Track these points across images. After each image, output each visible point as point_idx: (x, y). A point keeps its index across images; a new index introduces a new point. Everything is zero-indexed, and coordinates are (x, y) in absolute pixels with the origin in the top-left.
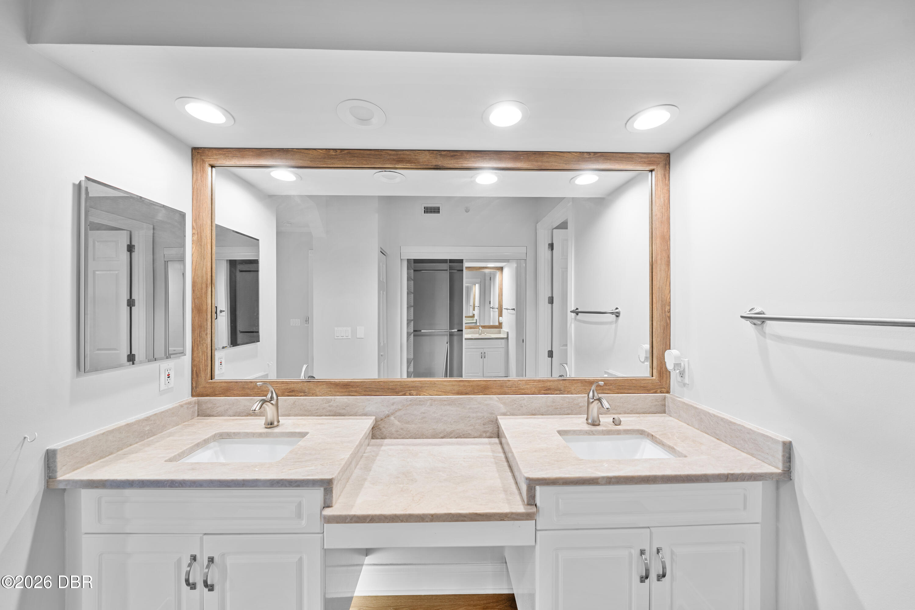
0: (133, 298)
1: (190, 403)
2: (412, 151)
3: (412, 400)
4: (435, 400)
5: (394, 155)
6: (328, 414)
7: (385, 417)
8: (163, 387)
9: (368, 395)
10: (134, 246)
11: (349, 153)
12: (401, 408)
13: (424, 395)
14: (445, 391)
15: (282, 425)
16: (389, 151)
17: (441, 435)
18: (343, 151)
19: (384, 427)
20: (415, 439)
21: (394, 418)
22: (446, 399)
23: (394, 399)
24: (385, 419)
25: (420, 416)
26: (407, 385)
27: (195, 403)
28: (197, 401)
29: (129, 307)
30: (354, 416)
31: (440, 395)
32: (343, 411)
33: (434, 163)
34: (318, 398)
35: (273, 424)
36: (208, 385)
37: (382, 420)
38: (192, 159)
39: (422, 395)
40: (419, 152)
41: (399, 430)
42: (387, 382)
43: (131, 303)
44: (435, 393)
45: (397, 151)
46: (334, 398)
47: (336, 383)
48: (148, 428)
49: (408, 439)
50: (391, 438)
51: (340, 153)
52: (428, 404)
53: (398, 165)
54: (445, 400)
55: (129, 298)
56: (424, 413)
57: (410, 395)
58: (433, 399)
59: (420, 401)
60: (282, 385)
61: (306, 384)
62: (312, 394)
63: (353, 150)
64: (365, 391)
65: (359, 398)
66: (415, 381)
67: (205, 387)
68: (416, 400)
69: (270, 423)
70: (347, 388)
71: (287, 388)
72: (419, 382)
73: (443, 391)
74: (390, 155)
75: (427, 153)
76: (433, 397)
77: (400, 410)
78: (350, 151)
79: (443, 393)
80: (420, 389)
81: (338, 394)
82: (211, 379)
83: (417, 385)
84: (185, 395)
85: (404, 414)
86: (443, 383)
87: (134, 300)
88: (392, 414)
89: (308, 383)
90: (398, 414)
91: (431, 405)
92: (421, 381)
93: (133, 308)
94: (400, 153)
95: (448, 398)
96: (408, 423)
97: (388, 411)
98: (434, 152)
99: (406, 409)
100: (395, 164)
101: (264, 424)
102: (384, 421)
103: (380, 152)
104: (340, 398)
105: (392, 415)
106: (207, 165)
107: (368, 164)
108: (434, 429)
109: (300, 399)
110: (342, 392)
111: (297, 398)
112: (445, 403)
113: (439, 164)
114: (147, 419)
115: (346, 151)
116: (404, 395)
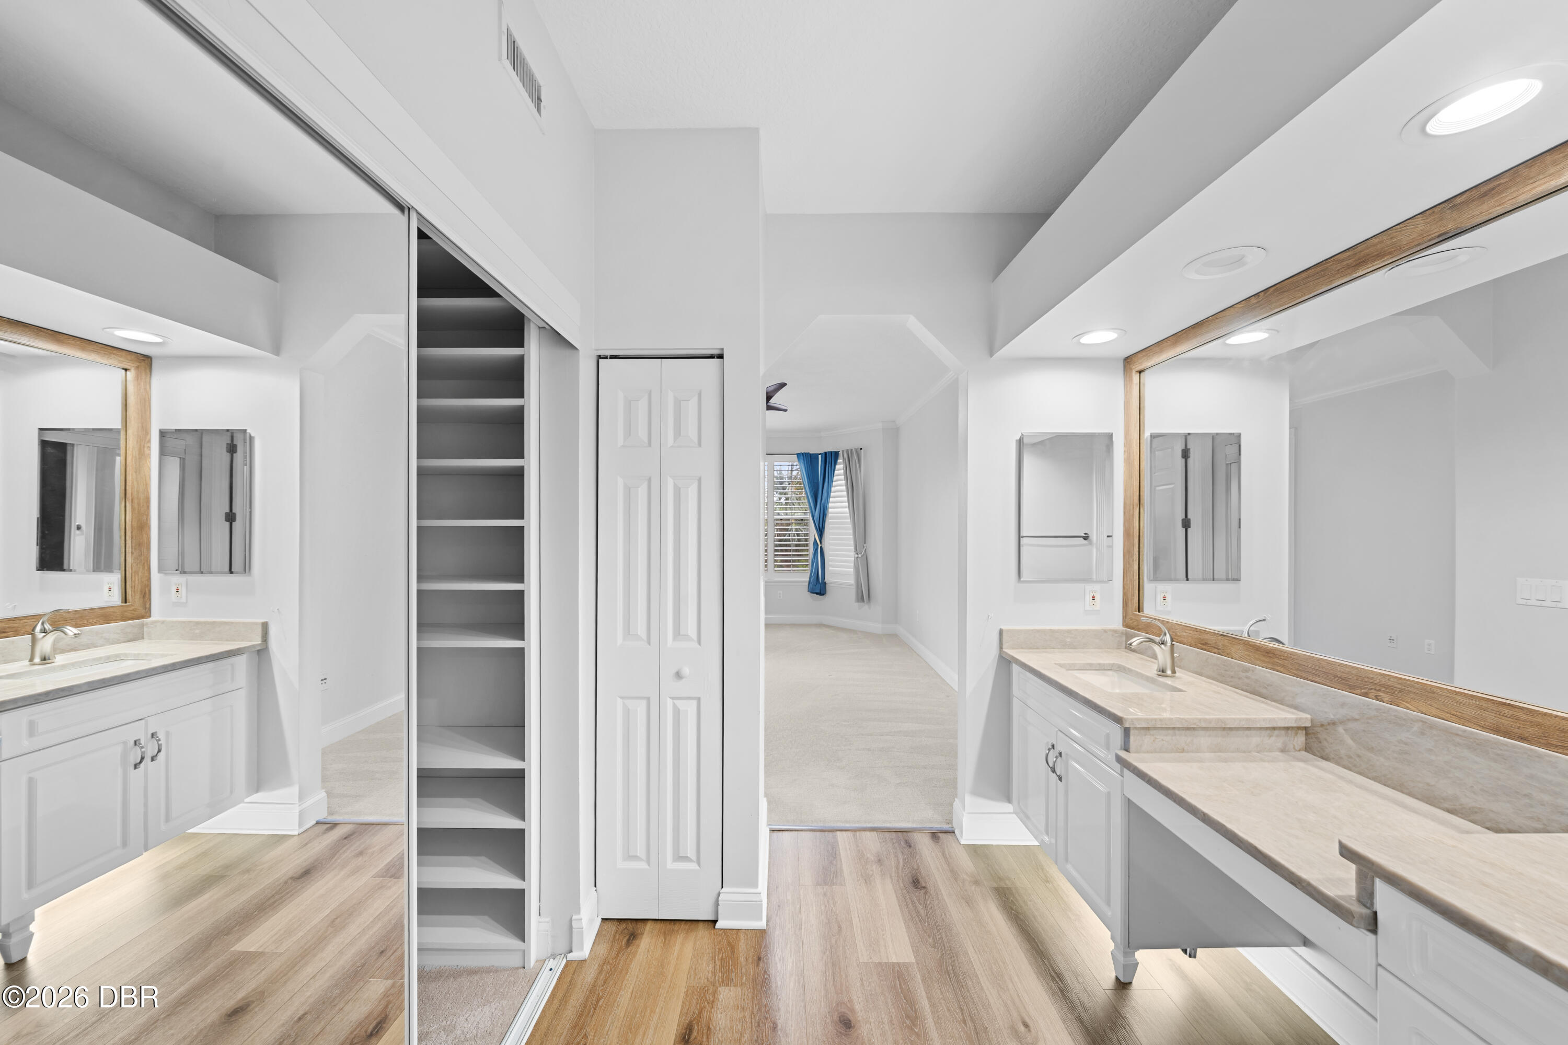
0: (1189, 517)
1: (1115, 631)
2: (1385, 232)
3: (1380, 709)
4: (1432, 726)
5: (1349, 258)
6: (1245, 687)
7: (1329, 724)
8: (1088, 608)
9: (1302, 677)
10: (1189, 449)
11: (1277, 290)
12: (1357, 718)
13: (1408, 708)
14: (1458, 714)
15: (1178, 678)
16: (1339, 255)
17: (1446, 805)
18: (1268, 291)
19: (1326, 740)
20: (1385, 785)
21: (1343, 731)
22: (1460, 733)
23: (1344, 696)
24: (1328, 727)
25: (1395, 746)
26: (1372, 678)
27: (1122, 633)
28: (1124, 631)
29: (1184, 529)
30: (1279, 703)
31: (1446, 719)
32: (1263, 691)
33: (1436, 230)
34: (1233, 662)
35: (1165, 672)
36: (1133, 617)
37: (1322, 725)
38: (1124, 371)
39: (1402, 706)
40: (1401, 226)
41: (1352, 756)
42: (1334, 663)
43: (1186, 524)
44: (1434, 711)
45: (1354, 249)
46: (1253, 667)
47: (1257, 646)
48: (1068, 640)
49: (1370, 779)
50: (1338, 764)
51: (1264, 296)
52: (1415, 729)
53: (1355, 273)
54: (1457, 735)
55: (1184, 518)
56: (1406, 744)
57: (1377, 699)
58: (1426, 723)
59: (1395, 716)
60: (1196, 633)
61: (1220, 638)
62: (1227, 654)
63: (1282, 283)
64: (1297, 669)
65: (1288, 677)
66: (1388, 675)
67: (1131, 619)
68: (1388, 711)
69: (1161, 669)
70: (1270, 657)
71: (1200, 639)
72: (1396, 680)
73: (1453, 712)
74: (1343, 260)
75: (1419, 220)
76: (1428, 719)
77: (1356, 720)
78: (1278, 286)
79: (1454, 718)
80: (1399, 695)
81: (1258, 662)
82: (1139, 612)
83: (1391, 683)
84: (1116, 622)
85: (1364, 731)
86: (1454, 696)
87: (1190, 519)
88: (1342, 722)
89: (1223, 638)
90: (1351, 725)
91: (1423, 734)
92: (1401, 678)
93: (1189, 529)
94: (1360, 248)
95: (1465, 731)
96: (1371, 749)
97: (1334, 715)
98: (1435, 210)
99: (1368, 723)
100: (1352, 273)
101: (1157, 670)
102: (1327, 729)
103: (1325, 264)
104: (1261, 669)
105: (1340, 723)
106: (1134, 372)
107: (1304, 295)
108: (1428, 784)
109: (1213, 656)
110: (1264, 661)
111: (1209, 655)
112: (1458, 739)
113: (1450, 226)
114: (1069, 631)
115: (1272, 290)
116: (1366, 695)
